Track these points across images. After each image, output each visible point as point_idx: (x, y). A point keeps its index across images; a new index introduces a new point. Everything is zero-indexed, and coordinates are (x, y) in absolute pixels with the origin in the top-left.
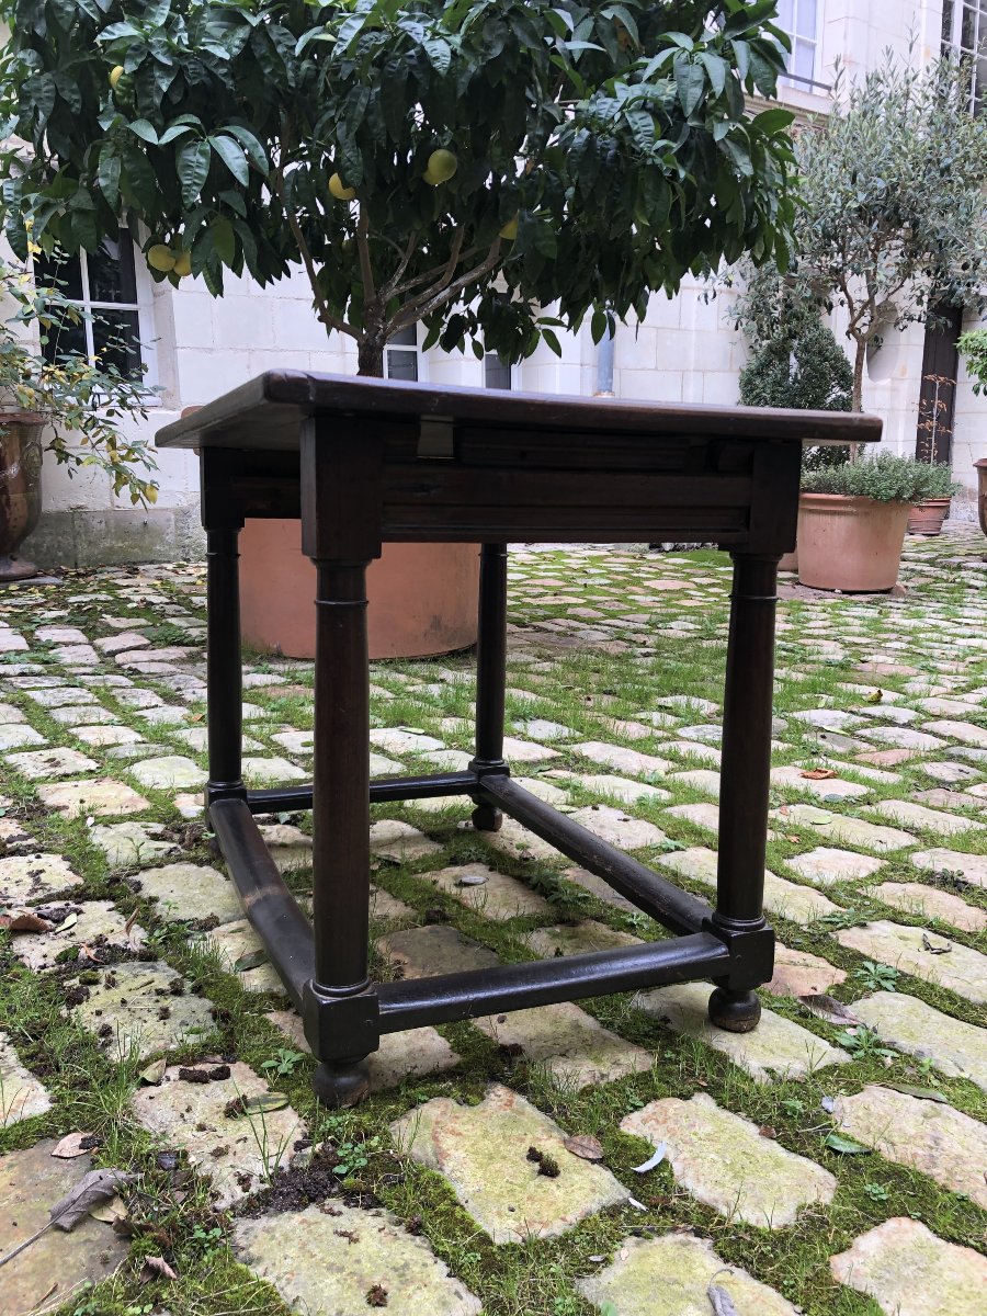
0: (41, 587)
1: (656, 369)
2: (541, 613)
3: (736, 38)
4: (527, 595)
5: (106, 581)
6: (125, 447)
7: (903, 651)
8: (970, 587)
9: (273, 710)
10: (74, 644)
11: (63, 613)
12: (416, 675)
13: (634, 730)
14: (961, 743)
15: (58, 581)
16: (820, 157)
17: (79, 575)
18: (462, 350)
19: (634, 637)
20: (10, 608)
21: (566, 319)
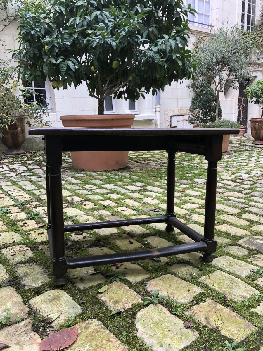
0: (26, 156)
1: (171, 98)
2: (142, 159)
3: (177, 36)
4: (139, 155)
5: (41, 154)
6: (44, 123)
7: (224, 166)
8: (248, 150)
9: (83, 181)
10: (37, 169)
11: (33, 162)
12: (113, 174)
13: (158, 184)
14: (227, 185)
15: (30, 154)
16: (207, 49)
17: (34, 153)
18: (122, 99)
19: (163, 164)
20: (20, 161)
21: (146, 91)
